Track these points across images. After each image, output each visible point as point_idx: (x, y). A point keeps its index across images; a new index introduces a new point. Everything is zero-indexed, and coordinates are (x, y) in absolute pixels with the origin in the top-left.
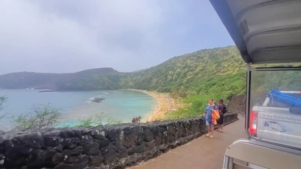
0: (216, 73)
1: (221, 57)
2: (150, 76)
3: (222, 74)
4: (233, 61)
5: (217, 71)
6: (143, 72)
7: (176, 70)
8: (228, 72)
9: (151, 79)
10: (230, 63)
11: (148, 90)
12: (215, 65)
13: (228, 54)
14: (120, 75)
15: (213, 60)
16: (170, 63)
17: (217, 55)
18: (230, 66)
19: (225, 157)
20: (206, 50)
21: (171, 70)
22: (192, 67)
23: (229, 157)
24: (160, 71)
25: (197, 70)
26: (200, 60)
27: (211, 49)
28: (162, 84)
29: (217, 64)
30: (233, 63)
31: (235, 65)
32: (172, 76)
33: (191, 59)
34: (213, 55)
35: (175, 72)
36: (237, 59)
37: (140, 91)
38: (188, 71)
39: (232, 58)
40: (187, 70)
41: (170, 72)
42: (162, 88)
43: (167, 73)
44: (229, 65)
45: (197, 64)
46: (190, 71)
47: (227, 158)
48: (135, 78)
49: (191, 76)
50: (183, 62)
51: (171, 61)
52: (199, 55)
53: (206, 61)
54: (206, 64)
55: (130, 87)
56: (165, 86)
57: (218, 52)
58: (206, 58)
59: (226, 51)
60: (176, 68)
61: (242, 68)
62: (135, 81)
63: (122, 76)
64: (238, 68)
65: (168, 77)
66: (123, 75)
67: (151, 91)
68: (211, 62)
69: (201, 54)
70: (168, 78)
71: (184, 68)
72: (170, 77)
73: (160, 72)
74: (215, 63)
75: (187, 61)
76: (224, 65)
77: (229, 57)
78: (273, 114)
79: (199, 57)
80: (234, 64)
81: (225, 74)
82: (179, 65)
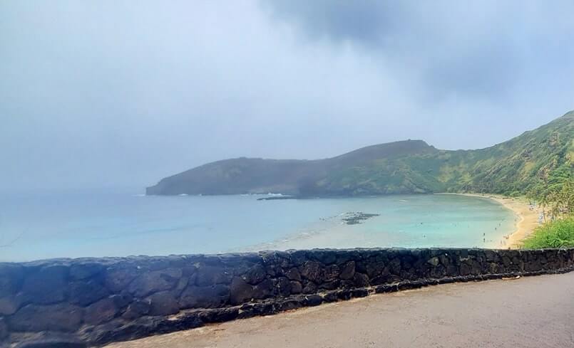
2: (517, 156)
6: (501, 148)
9: (519, 164)
11: (505, 195)
14: (440, 157)
24: (545, 141)
28: (547, 175)
37: (487, 196)
42: (546, 188)
43: (568, 143)
48: (479, 164)
55: (464, 188)
56: (556, 181)
62: (478, 171)
63: (447, 161)
65: (567, 156)
66: (448, 156)
67: (514, 196)
70: (567, 160)
73: (543, 145)
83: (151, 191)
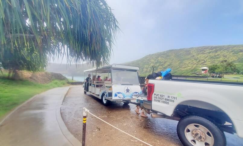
0: (178, 68)
1: (183, 56)
3: (183, 69)
4: (193, 59)
5: (180, 67)
8: (188, 68)
10: (190, 61)
12: (178, 62)
13: (190, 54)
15: (178, 58)
16: (146, 59)
17: (181, 54)
18: (191, 63)
21: (146, 65)
22: (162, 62)
25: (166, 65)
26: (168, 57)
29: (180, 61)
30: (193, 61)
31: (194, 63)
32: (147, 69)
33: (161, 57)
34: (178, 54)
35: (149, 66)
36: (196, 58)
38: (159, 66)
39: (193, 57)
40: (158, 64)
41: (146, 66)
44: (189, 63)
45: (166, 60)
46: (161, 65)
49: (161, 69)
50: (155, 59)
51: (146, 58)
53: (172, 59)
54: (172, 61)
57: (182, 52)
58: (172, 57)
59: (189, 51)
60: (150, 63)
61: (199, 65)
64: (196, 65)
68: (176, 60)
69: (169, 53)
71: (157, 63)
72: (145, 70)
74: (178, 61)
75: (159, 58)
76: (185, 62)
77: (191, 56)
79: (167, 55)
81: (185, 69)
82: (153, 61)
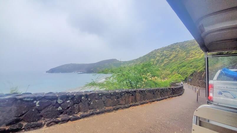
0: (185, 58)
1: (189, 47)
3: (190, 59)
5: (187, 57)
6: (135, 61)
7: (156, 58)
8: (195, 57)
10: (196, 51)
12: (185, 53)
15: (183, 49)
17: (186, 45)
19: (194, 116)
20: (177, 43)
22: (168, 55)
23: (197, 117)
25: (171, 57)
26: (174, 50)
27: (181, 42)
29: (186, 52)
33: (166, 50)
34: (183, 46)
35: (155, 60)
40: (164, 57)
41: (152, 60)
43: (150, 60)
44: (196, 52)
45: (171, 53)
46: (166, 58)
47: (196, 117)
49: (167, 61)
50: (161, 52)
51: (152, 53)
52: (172, 47)
53: (178, 51)
54: (178, 53)
57: (187, 44)
58: (178, 49)
59: (193, 42)
60: (156, 56)
63: (122, 64)
66: (122, 62)
68: (182, 51)
71: (162, 56)
73: (145, 60)
74: (185, 52)
75: (164, 51)
76: (192, 52)
77: (196, 46)
78: (225, 86)
79: (172, 48)
80: (200, 51)
81: (192, 58)
82: (158, 54)
83: (47, 72)
